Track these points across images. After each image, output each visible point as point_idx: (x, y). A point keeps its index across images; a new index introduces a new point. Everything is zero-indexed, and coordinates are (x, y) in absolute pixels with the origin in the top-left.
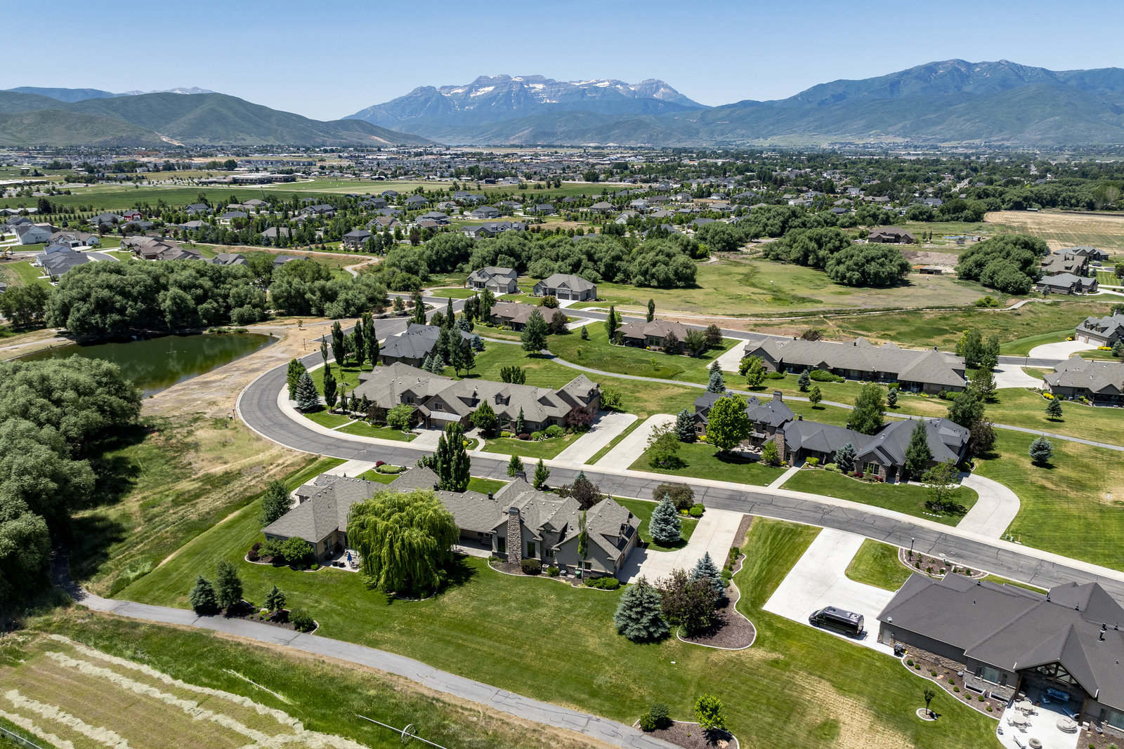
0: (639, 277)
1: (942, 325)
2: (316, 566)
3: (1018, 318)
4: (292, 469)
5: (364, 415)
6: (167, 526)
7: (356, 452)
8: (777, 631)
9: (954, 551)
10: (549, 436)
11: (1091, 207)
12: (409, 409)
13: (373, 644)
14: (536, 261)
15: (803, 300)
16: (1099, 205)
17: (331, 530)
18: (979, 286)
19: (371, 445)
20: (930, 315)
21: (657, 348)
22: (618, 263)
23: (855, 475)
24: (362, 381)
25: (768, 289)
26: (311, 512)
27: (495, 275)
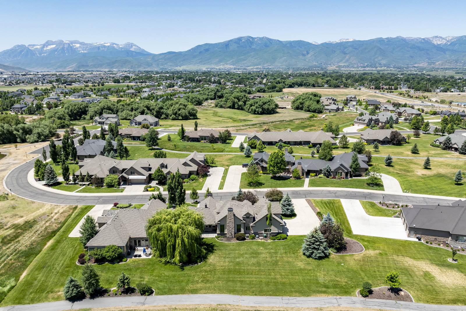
0: (173, 116)
1: (303, 125)
2: (125, 259)
3: (327, 120)
4: (66, 214)
5: (88, 183)
6: (8, 256)
7: (96, 201)
8: (368, 241)
9: (393, 199)
10: (192, 180)
11: (314, 86)
12: (116, 176)
13: (194, 291)
14: (122, 112)
15: (245, 120)
16: (316, 85)
17: (128, 238)
18: (303, 111)
19: (102, 197)
20: (297, 122)
21: (206, 141)
22: (162, 111)
23: (333, 178)
24: (81, 167)
25: (227, 118)
26: (114, 230)
27: (108, 118)
